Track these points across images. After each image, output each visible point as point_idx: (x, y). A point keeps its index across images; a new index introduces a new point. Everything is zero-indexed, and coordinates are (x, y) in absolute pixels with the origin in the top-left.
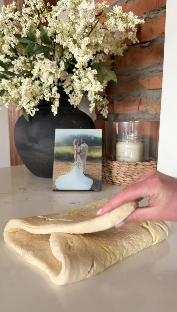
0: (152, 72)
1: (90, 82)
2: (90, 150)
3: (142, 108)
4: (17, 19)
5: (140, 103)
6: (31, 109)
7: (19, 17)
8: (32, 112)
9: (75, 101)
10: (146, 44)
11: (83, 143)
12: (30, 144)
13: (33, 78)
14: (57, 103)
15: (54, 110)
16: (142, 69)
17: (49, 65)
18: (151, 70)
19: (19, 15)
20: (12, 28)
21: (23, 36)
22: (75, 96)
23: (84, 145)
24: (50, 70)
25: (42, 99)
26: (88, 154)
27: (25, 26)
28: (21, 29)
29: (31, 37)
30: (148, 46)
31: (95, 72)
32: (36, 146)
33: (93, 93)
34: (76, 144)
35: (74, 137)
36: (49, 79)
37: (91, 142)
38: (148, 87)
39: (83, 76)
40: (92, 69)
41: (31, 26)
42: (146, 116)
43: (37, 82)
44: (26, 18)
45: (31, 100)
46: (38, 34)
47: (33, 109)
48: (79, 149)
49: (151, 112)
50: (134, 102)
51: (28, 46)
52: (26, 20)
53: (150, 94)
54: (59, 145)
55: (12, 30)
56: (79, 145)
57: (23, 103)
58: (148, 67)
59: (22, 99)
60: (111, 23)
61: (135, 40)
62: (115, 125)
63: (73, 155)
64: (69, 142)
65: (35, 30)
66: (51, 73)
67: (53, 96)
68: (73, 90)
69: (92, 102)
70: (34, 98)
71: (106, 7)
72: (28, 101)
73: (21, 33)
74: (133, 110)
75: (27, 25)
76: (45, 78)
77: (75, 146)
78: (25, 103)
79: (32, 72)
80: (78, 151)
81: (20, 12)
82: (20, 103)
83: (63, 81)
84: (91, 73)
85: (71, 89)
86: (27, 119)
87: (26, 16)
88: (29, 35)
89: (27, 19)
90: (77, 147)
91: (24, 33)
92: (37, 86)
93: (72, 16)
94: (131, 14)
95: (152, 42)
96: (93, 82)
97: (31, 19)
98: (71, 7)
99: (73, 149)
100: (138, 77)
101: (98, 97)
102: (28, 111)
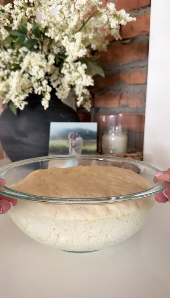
0: (133, 68)
1: (81, 76)
2: (84, 144)
3: (123, 102)
4: (9, 11)
5: (121, 97)
6: (20, 103)
7: (11, 9)
8: (21, 105)
9: (62, 95)
10: (127, 41)
11: (78, 136)
12: (18, 138)
13: (22, 71)
14: (48, 97)
15: (45, 103)
16: (123, 65)
17: (39, 58)
18: (132, 66)
19: (11, 7)
20: (4, 19)
21: (14, 28)
22: (62, 90)
23: (79, 139)
24: (40, 64)
25: (31, 92)
26: (83, 148)
27: (16, 19)
28: (11, 21)
29: (22, 30)
30: (129, 43)
31: (84, 66)
32: (24, 140)
33: (82, 87)
34: (71, 137)
35: (69, 131)
36: (39, 72)
37: (86, 136)
38: (128, 82)
39: (73, 70)
40: (82, 63)
41: (22, 19)
42: (128, 110)
43: (26, 75)
44: (17, 10)
45: (20, 93)
46: (29, 27)
47: (22, 103)
48: (74, 142)
49: (132, 106)
50: (115, 96)
51: (18, 39)
52: (17, 12)
53: (131, 88)
54: (55, 138)
55: (4, 22)
56: (74, 138)
57: (12, 96)
58: (129, 63)
59: (10, 93)
60: (104, 20)
61: (118, 37)
62: (102, 118)
63: (68, 149)
64: (64, 136)
65: (26, 23)
66: (41, 67)
67: (45, 90)
68: (61, 84)
69: (80, 96)
70: (23, 91)
71: (98, 4)
72: (17, 94)
73: (11, 25)
74: (114, 104)
75: (18, 18)
76: (35, 72)
77: (70, 140)
78: (14, 96)
79: (21, 65)
80: (73, 145)
81: (11, 4)
82: (7, 96)
83: (51, 75)
84: (82, 68)
85: (59, 82)
86: (15, 112)
87: (18, 8)
88: (21, 28)
89: (19, 11)
90: (72, 141)
91: (15, 25)
92: (26, 79)
93: (66, 10)
94: (123, 12)
95: (133, 39)
96: (84, 76)
97: (23, 12)
98: (68, 2)
99: (68, 143)
100: (119, 72)
101: (86, 91)
102: (17, 104)
